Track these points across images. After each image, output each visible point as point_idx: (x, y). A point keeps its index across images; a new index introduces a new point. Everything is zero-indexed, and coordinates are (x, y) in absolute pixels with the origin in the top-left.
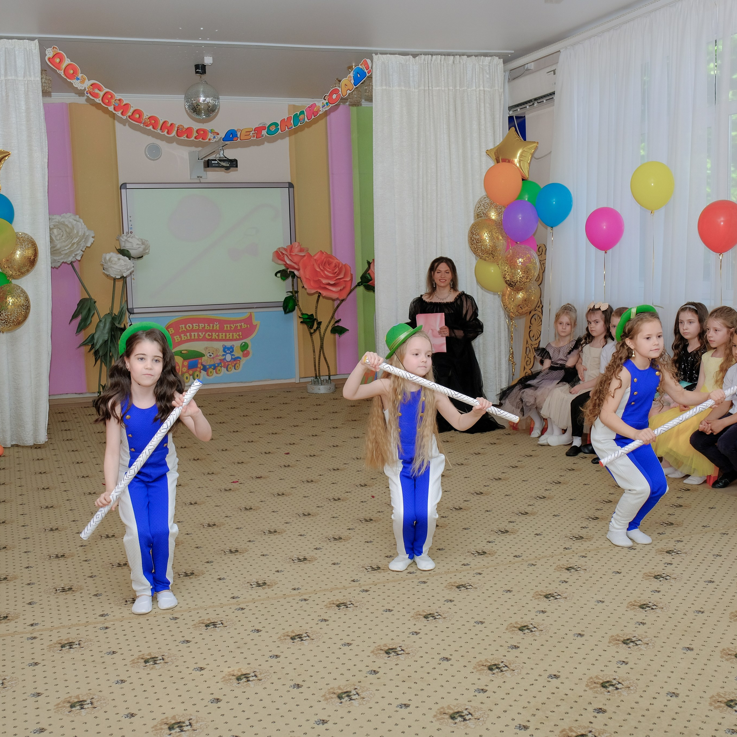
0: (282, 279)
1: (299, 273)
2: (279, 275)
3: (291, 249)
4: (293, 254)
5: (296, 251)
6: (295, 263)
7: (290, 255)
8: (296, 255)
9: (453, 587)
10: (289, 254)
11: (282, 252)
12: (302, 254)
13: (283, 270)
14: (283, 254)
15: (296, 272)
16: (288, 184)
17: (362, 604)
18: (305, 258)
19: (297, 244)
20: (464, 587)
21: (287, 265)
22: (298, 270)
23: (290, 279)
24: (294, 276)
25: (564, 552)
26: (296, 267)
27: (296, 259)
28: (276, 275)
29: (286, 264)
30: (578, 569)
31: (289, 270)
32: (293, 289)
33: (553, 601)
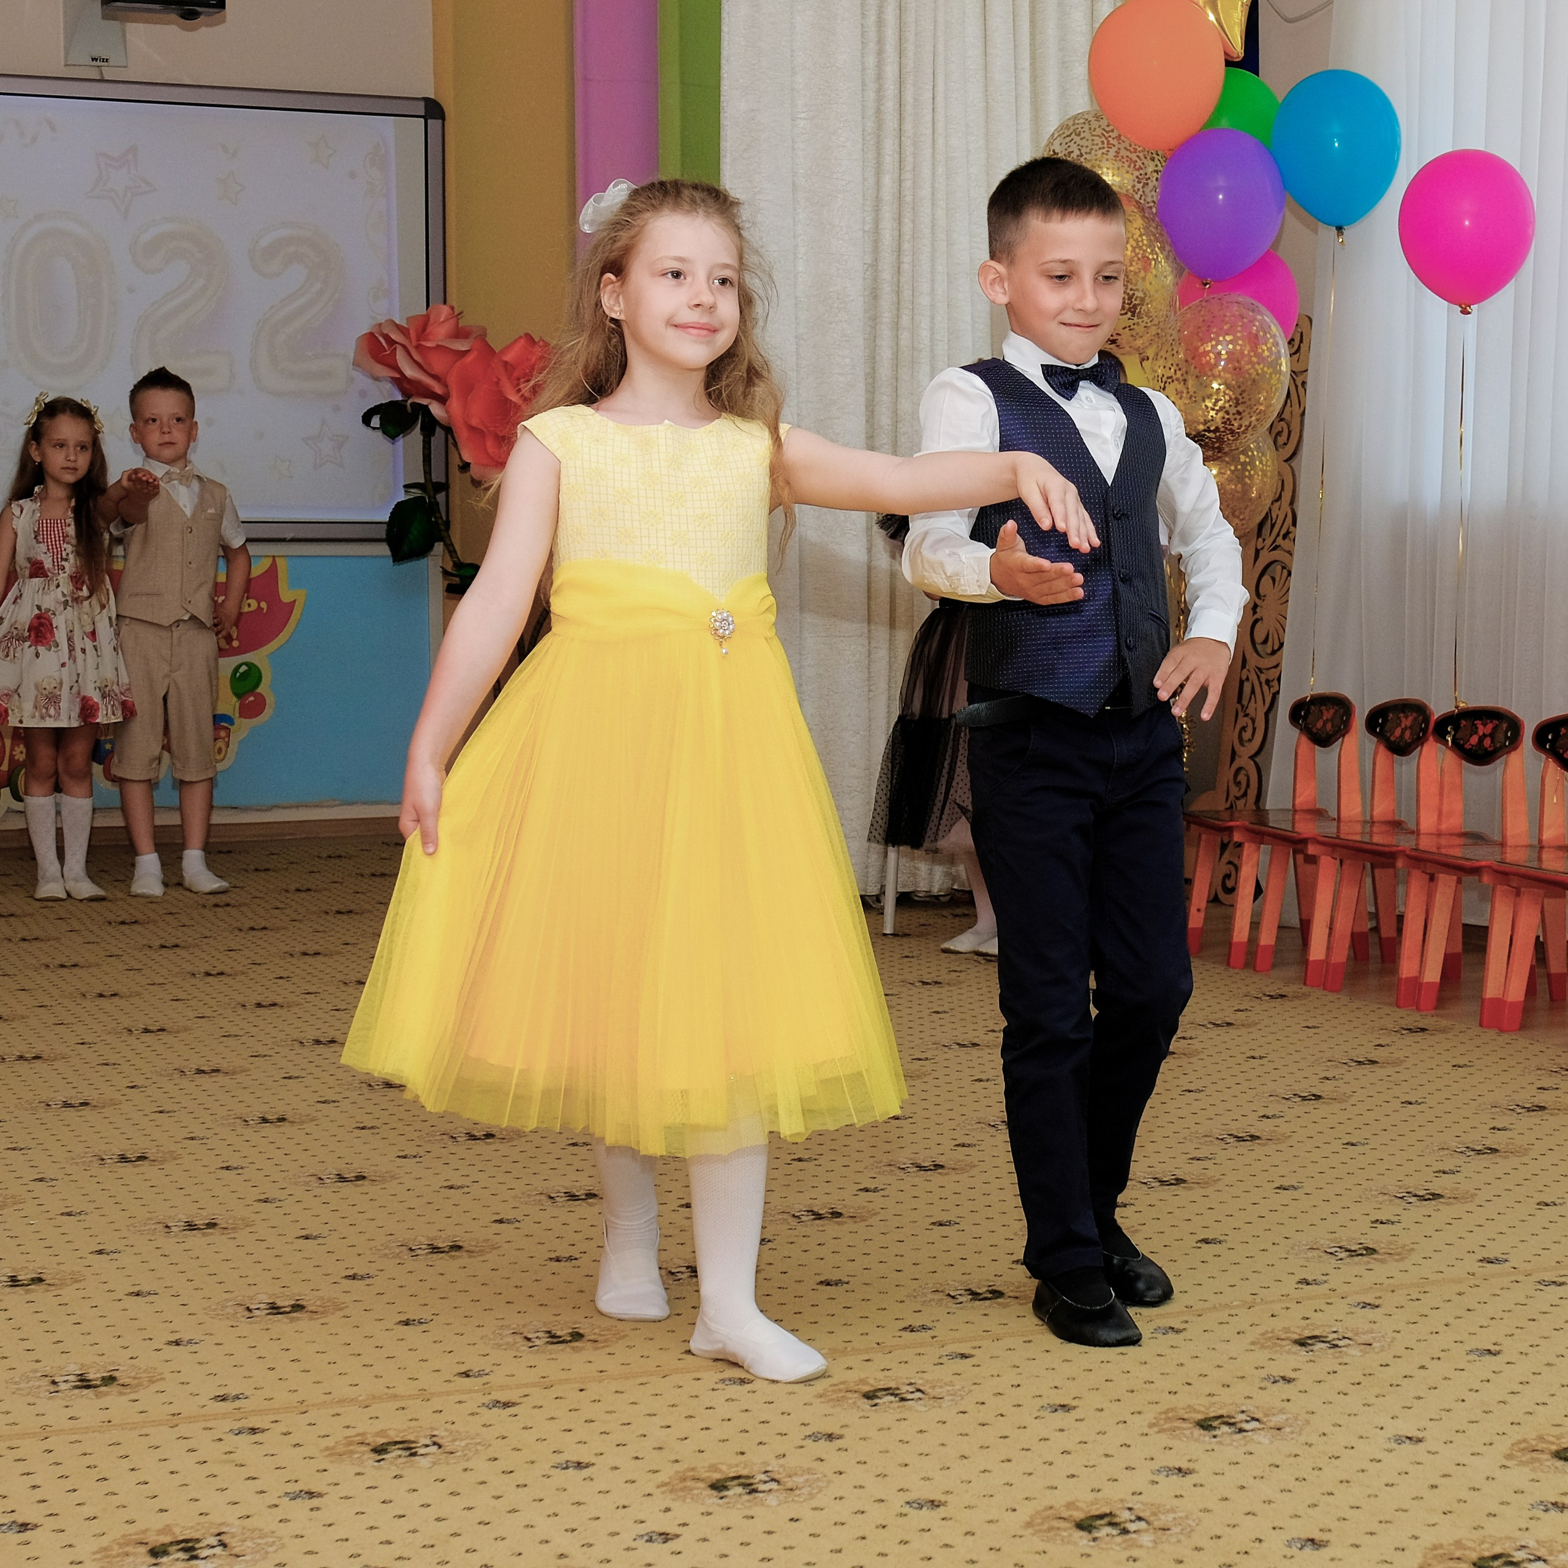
0: (384, 432)
1: (447, 412)
2: (376, 421)
3: (424, 325)
4: (429, 344)
5: (440, 333)
6: (435, 377)
7: (418, 347)
8: (438, 346)
9: (849, 1395)
10: (414, 343)
11: (387, 337)
12: (461, 346)
13: (392, 404)
14: (391, 342)
15: (436, 409)
16: (422, 103)
17: (479, 1443)
18: (469, 358)
19: (445, 310)
20: (892, 1394)
21: (406, 385)
22: (442, 400)
23: (416, 436)
24: (430, 425)
25: (1298, 1295)
26: (438, 389)
27: (438, 364)
28: (366, 419)
29: (401, 382)
30: (1340, 1343)
31: (410, 402)
32: (427, 472)
33: (1227, 1440)
